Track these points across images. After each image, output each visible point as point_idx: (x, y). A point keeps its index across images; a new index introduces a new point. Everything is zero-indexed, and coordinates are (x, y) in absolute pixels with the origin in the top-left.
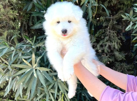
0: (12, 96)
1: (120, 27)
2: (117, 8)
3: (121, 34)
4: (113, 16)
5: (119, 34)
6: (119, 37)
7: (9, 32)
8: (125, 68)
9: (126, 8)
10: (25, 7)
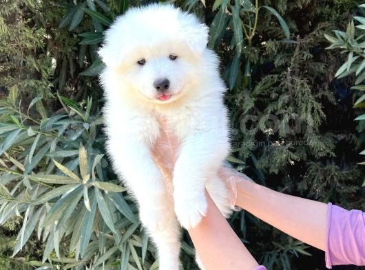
0: (38, 251)
1: (321, 67)
2: (313, 14)
3: (324, 87)
4: (302, 37)
5: (320, 86)
6: (320, 95)
7: (26, 85)
8: (335, 177)
9: (338, 15)
10: (65, 17)
